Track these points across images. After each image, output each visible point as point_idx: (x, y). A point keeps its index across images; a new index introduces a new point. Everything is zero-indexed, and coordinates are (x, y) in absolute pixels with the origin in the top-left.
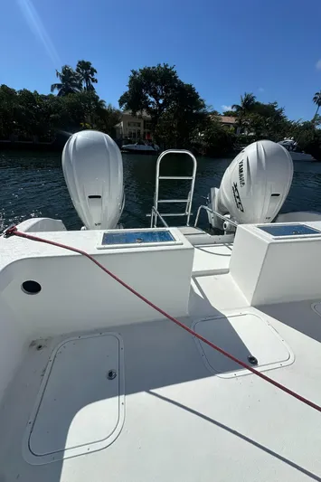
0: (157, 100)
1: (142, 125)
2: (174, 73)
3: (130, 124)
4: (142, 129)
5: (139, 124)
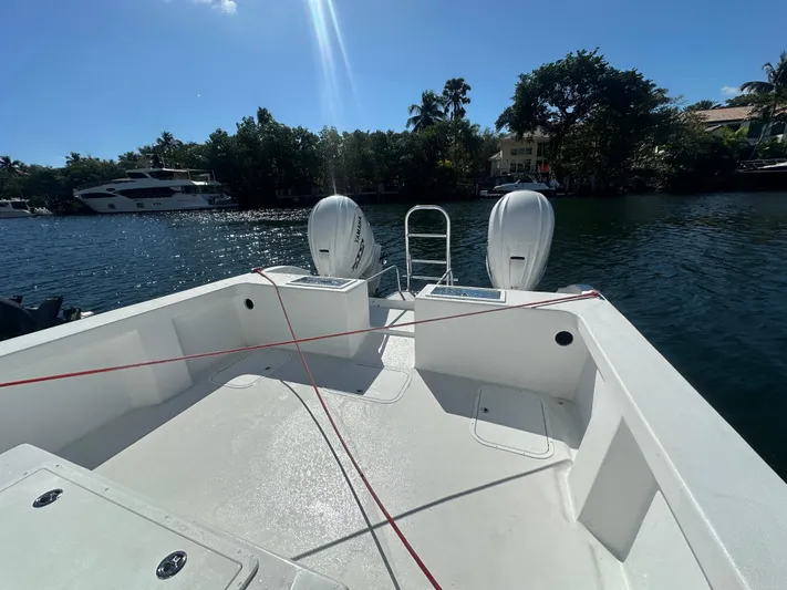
0: (563, 110)
1: (535, 151)
2: (598, 60)
3: (514, 153)
4: (534, 158)
5: (530, 151)
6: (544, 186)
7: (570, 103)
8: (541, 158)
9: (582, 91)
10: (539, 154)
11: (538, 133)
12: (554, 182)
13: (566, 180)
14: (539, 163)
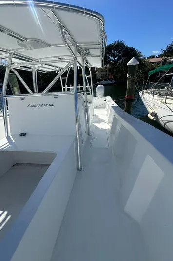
0: (114, 58)
1: (108, 71)
2: (123, 43)
3: (102, 72)
4: (108, 73)
5: (106, 71)
6: (111, 82)
7: (116, 57)
8: (110, 73)
9: (119, 53)
10: (109, 72)
11: (108, 65)
12: (113, 81)
13: (117, 80)
14: (109, 75)
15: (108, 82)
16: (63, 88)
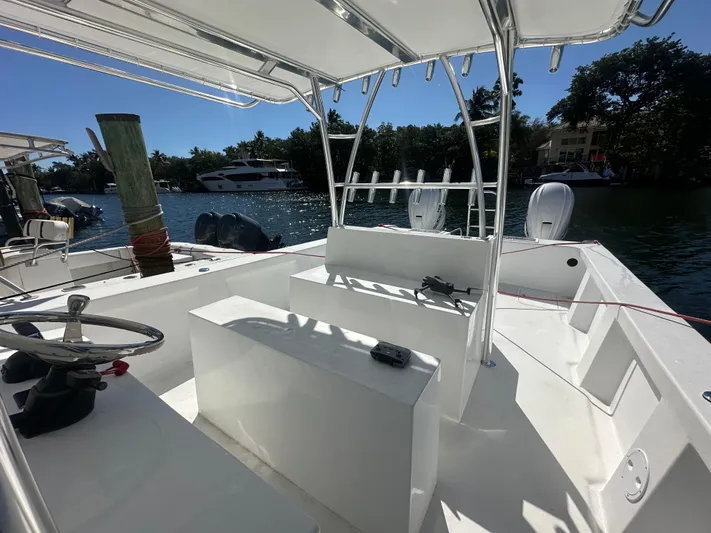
1: (589, 140)
3: (565, 142)
4: (587, 147)
5: (583, 141)
6: (596, 176)
7: (634, 91)
8: (596, 148)
9: (651, 78)
10: (594, 143)
11: (594, 122)
12: (609, 172)
13: (623, 170)
14: (592, 152)
15: (586, 175)
16: (332, 185)
